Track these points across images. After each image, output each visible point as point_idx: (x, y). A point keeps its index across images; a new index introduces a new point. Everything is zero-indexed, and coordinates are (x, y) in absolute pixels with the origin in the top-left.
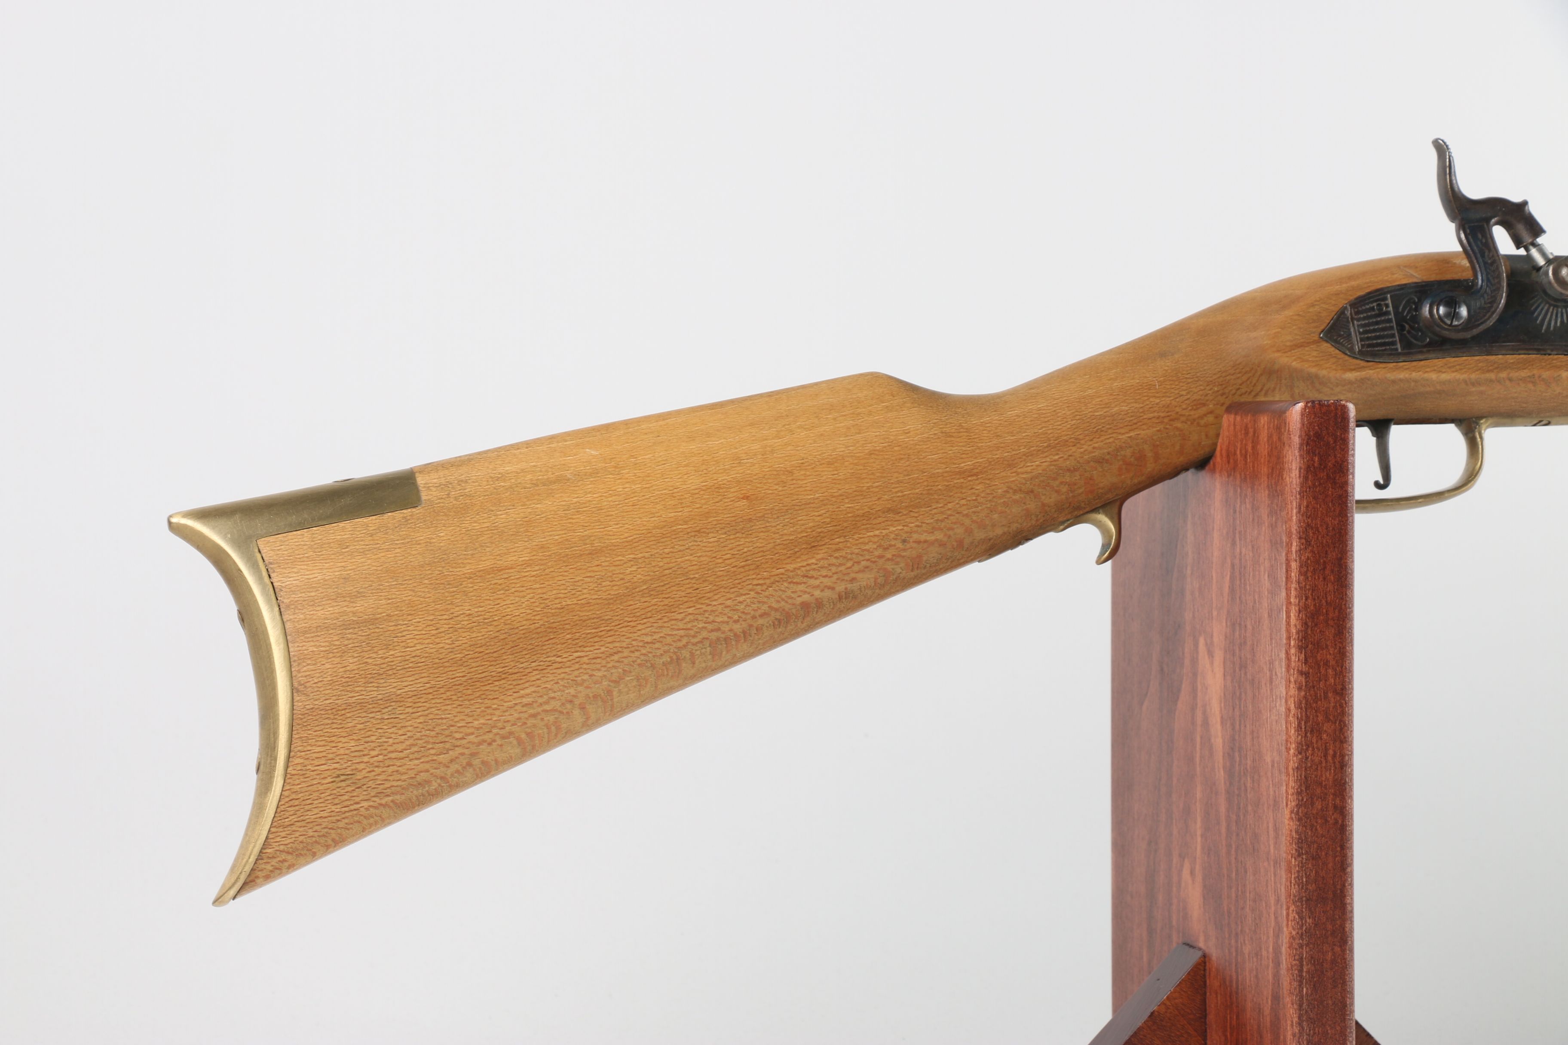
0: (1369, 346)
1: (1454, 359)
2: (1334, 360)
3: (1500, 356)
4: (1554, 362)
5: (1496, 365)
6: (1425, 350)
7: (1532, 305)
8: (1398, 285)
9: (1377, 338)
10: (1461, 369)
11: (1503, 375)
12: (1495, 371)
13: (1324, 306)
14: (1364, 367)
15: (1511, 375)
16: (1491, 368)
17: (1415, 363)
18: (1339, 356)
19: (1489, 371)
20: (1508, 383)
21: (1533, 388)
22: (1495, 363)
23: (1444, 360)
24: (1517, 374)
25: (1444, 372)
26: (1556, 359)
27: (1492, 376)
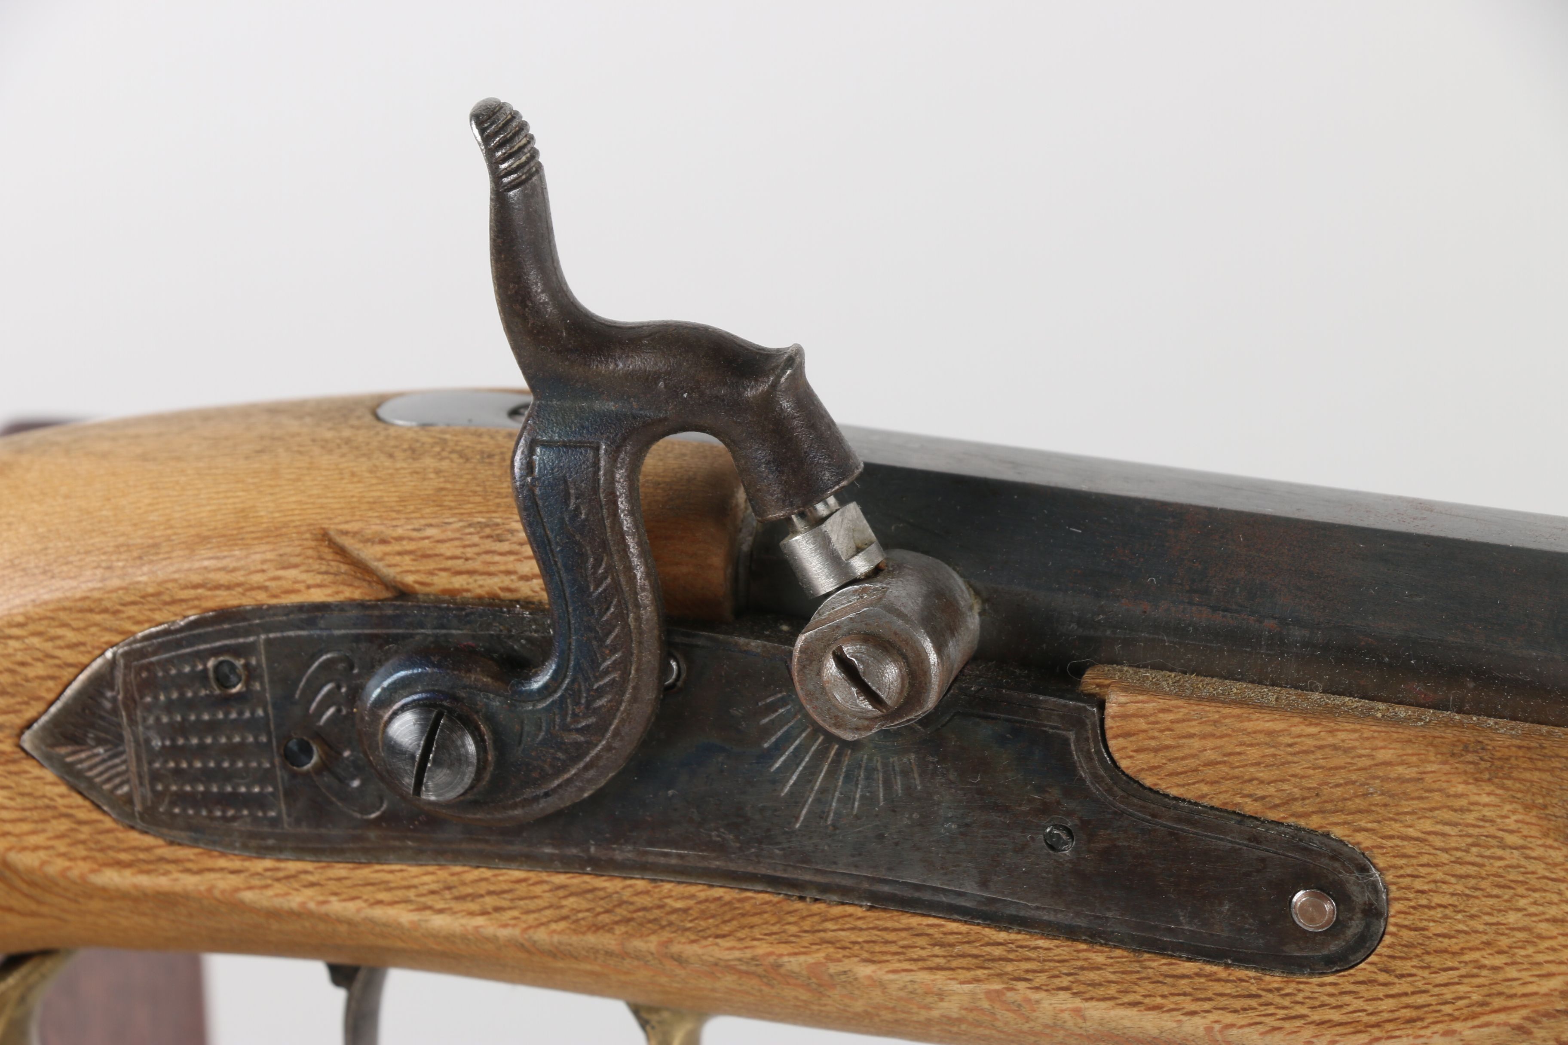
0: (181, 798)
1: (476, 873)
2: (63, 825)
3: (641, 884)
4: (829, 925)
5: (622, 912)
6: (372, 834)
7: (767, 732)
8: (301, 608)
9: (207, 775)
10: (497, 909)
11: (649, 944)
12: (620, 930)
13: (35, 641)
14: (162, 859)
15: (675, 948)
16: (605, 918)
17: (340, 870)
18: (82, 815)
19: (597, 928)
20: (670, 965)
21: (766, 989)
22: (621, 903)
23: (443, 874)
24: (695, 949)
25: (441, 911)
26: (835, 919)
27: (608, 941)
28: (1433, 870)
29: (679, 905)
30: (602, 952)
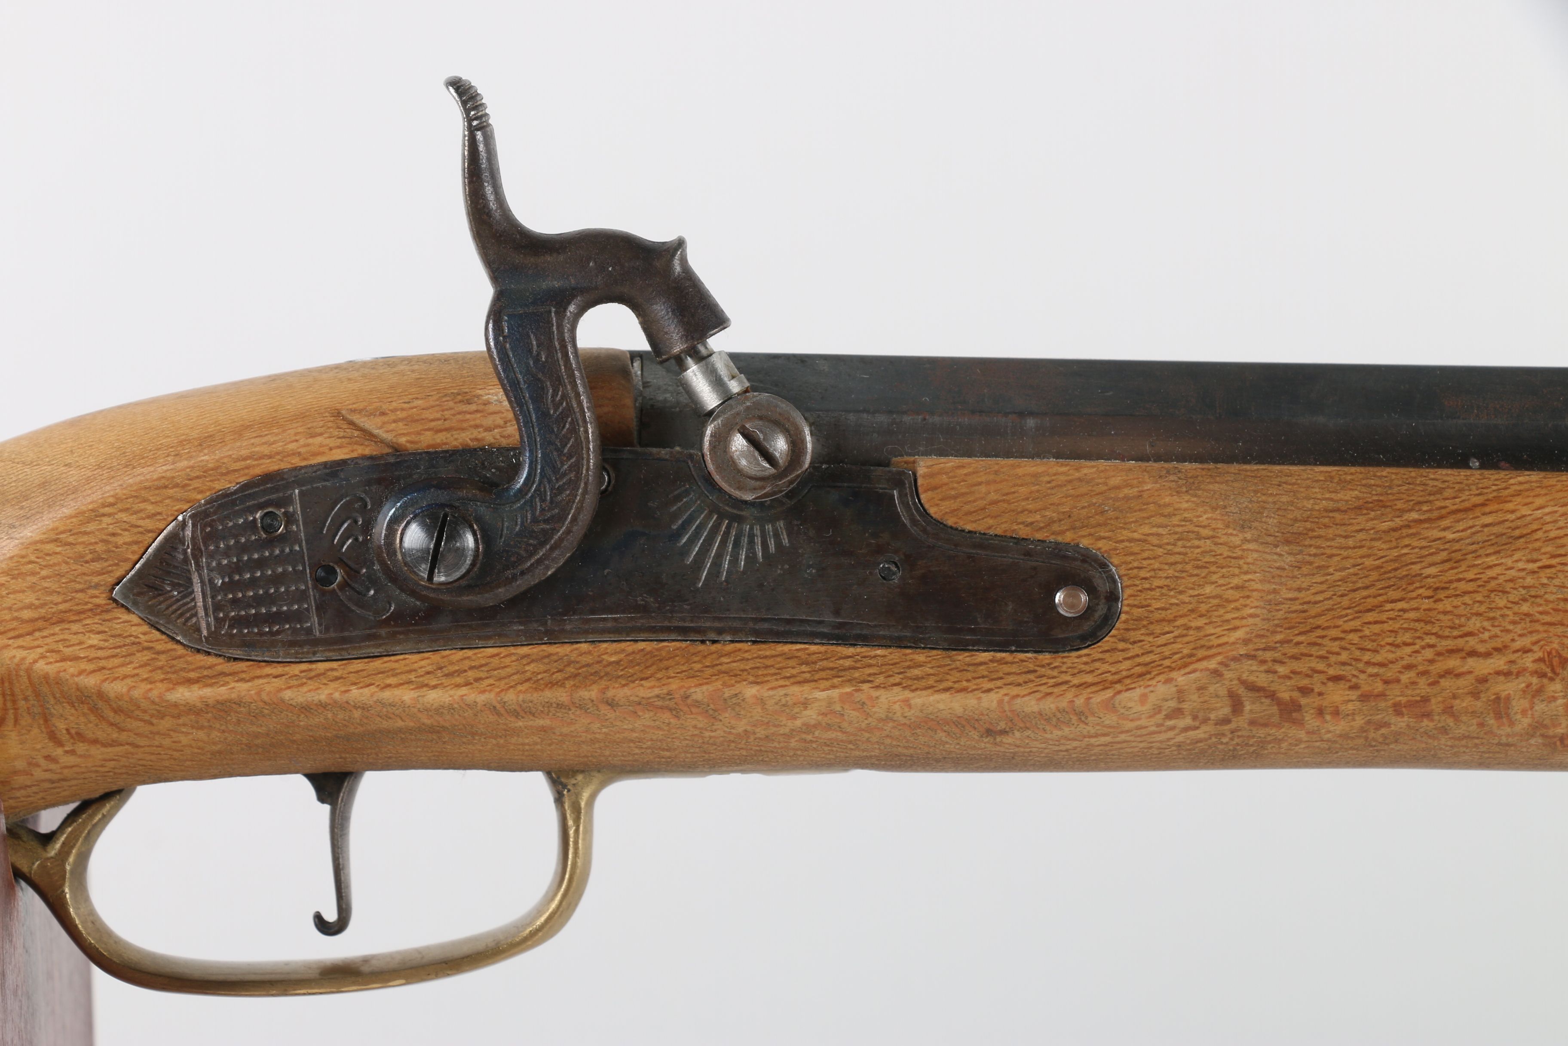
0: (238, 622)
1: (461, 654)
2: (146, 656)
3: (584, 647)
4: (725, 660)
5: (571, 670)
6: (383, 632)
7: (675, 516)
8: (325, 464)
9: (258, 601)
10: (477, 680)
11: (591, 693)
12: (569, 684)
13: (123, 516)
14: (223, 674)
15: (610, 693)
16: (559, 676)
17: (358, 665)
18: (159, 647)
19: (552, 685)
20: (604, 709)
21: (673, 721)
22: (570, 663)
23: (435, 657)
24: (626, 691)
25: (435, 687)
26: (728, 654)
27: (561, 695)
28: (1152, 561)
29: (613, 659)
30: (555, 705)
